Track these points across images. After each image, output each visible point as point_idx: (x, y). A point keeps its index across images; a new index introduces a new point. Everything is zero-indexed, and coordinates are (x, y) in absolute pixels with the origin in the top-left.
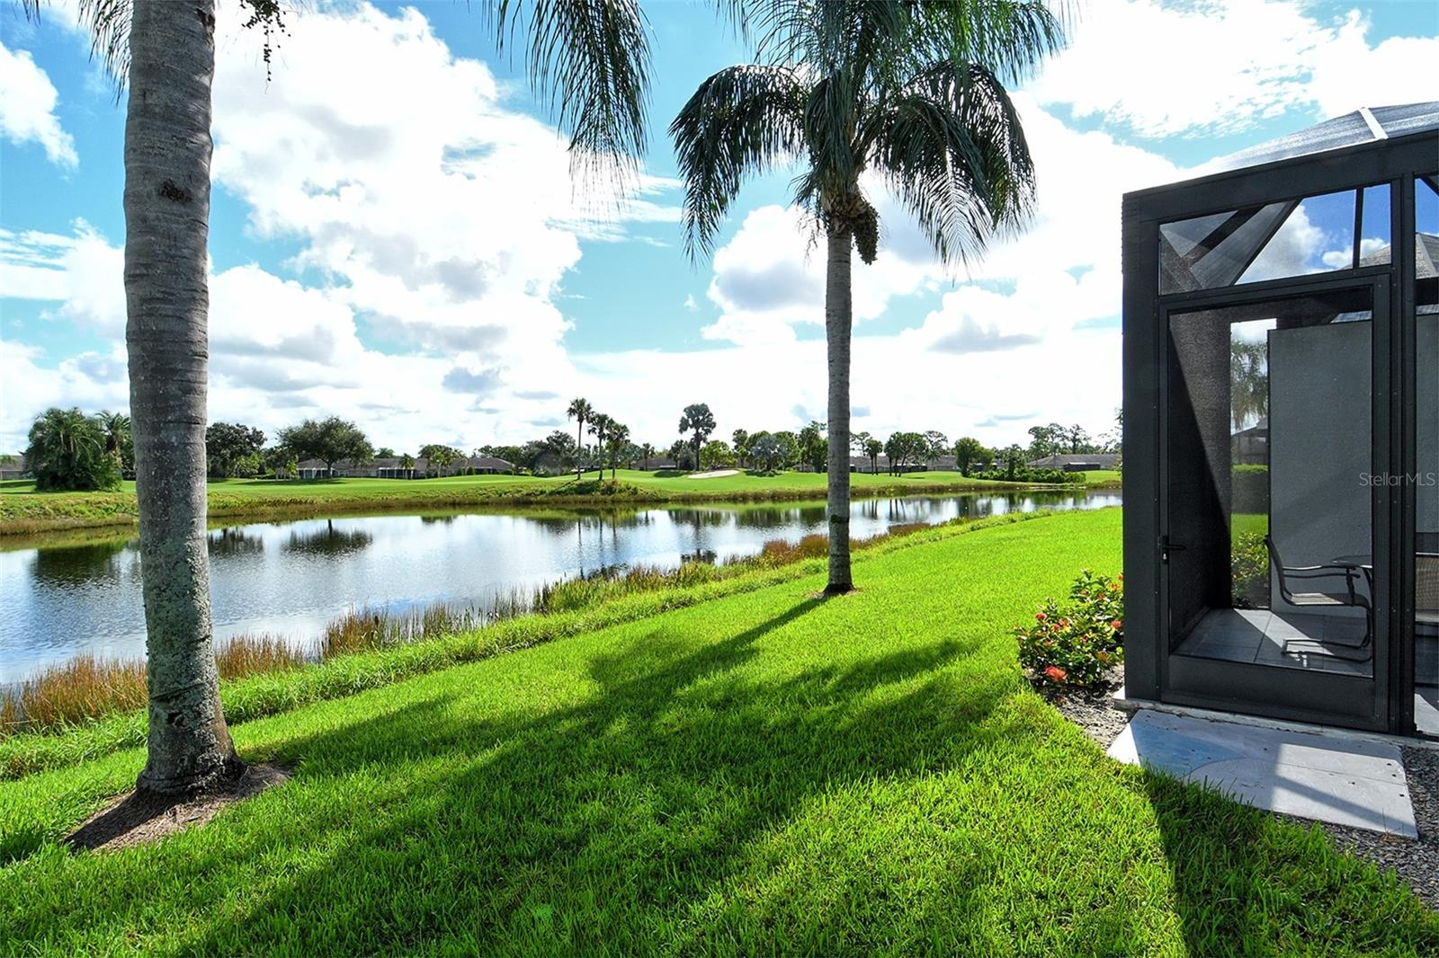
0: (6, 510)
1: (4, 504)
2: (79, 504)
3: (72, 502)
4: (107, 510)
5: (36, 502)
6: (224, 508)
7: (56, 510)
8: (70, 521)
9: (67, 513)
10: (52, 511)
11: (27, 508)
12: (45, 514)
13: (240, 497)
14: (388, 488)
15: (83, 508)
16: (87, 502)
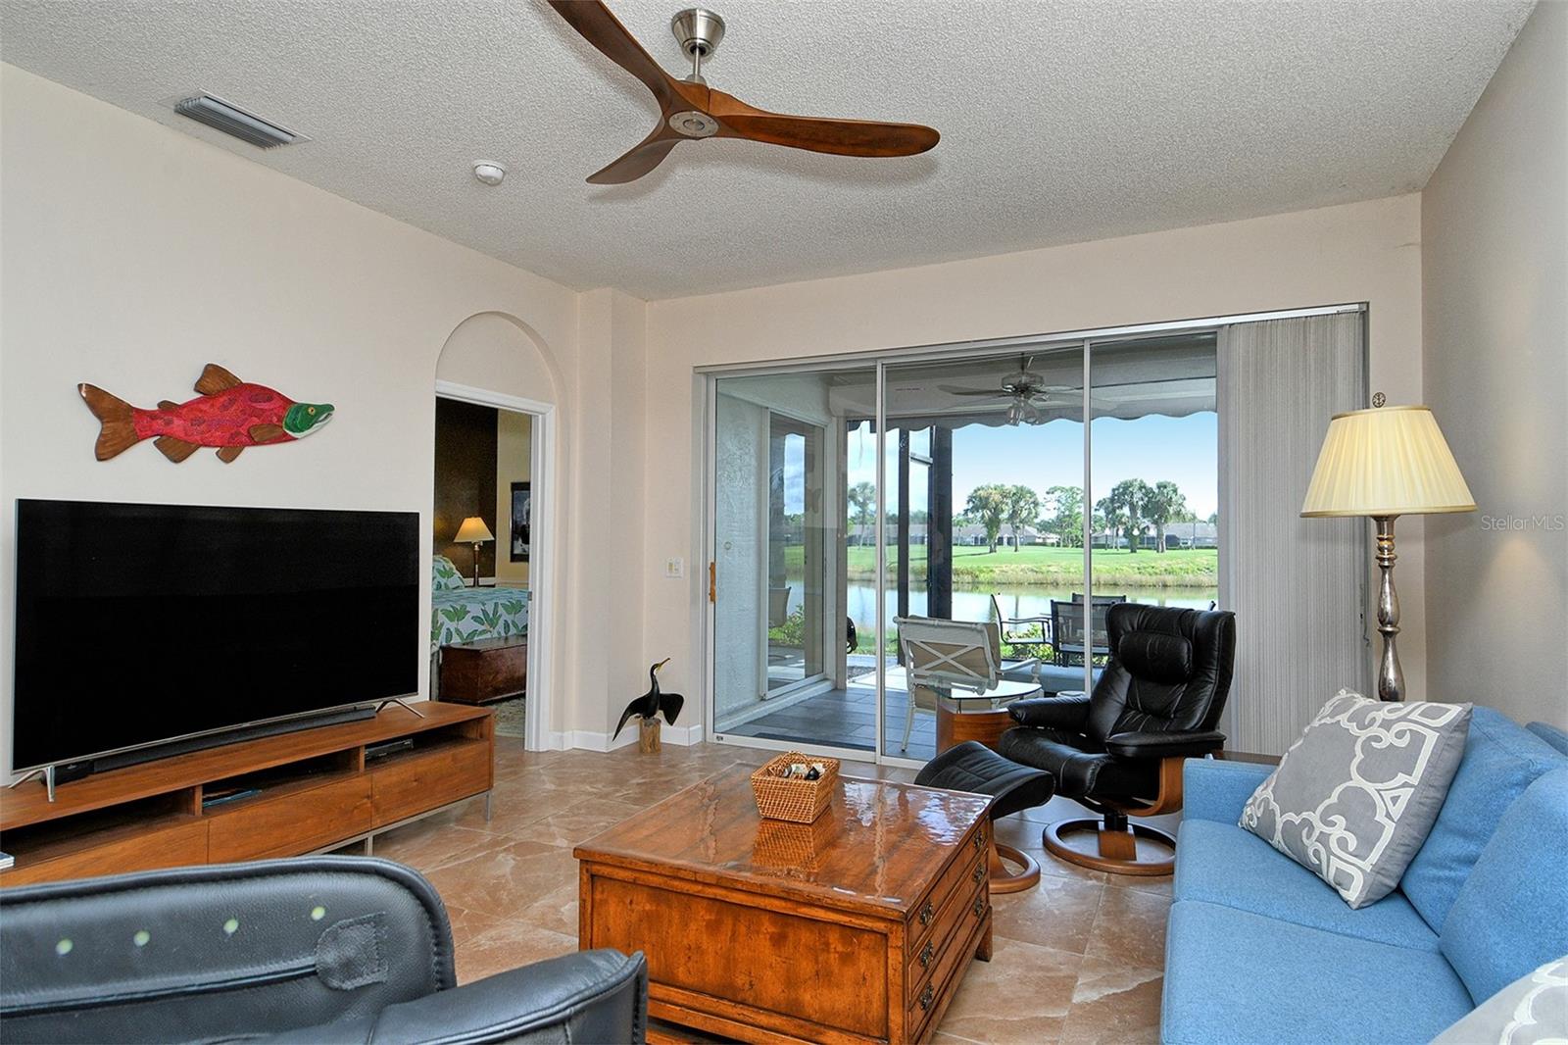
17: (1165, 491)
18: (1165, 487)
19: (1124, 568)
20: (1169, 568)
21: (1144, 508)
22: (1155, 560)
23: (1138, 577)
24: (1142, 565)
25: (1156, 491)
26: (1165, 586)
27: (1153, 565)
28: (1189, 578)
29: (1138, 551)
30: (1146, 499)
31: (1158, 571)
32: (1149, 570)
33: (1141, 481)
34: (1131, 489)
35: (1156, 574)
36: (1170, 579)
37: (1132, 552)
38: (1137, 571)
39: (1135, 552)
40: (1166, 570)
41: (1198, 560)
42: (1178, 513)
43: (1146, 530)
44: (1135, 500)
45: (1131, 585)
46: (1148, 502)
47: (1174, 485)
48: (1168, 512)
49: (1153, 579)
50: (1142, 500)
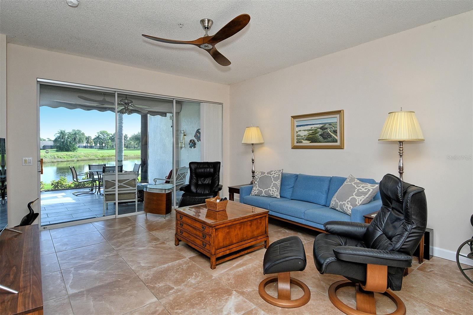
0: (45, 157)
1: (45, 155)
2: (64, 155)
3: (62, 155)
4: (71, 157)
5: (53, 154)
6: (102, 157)
7: (58, 157)
8: (60, 160)
9: (61, 158)
10: (57, 157)
11: (50, 156)
12: (55, 158)
13: (109, 154)
15: (65, 156)
16: (66, 155)
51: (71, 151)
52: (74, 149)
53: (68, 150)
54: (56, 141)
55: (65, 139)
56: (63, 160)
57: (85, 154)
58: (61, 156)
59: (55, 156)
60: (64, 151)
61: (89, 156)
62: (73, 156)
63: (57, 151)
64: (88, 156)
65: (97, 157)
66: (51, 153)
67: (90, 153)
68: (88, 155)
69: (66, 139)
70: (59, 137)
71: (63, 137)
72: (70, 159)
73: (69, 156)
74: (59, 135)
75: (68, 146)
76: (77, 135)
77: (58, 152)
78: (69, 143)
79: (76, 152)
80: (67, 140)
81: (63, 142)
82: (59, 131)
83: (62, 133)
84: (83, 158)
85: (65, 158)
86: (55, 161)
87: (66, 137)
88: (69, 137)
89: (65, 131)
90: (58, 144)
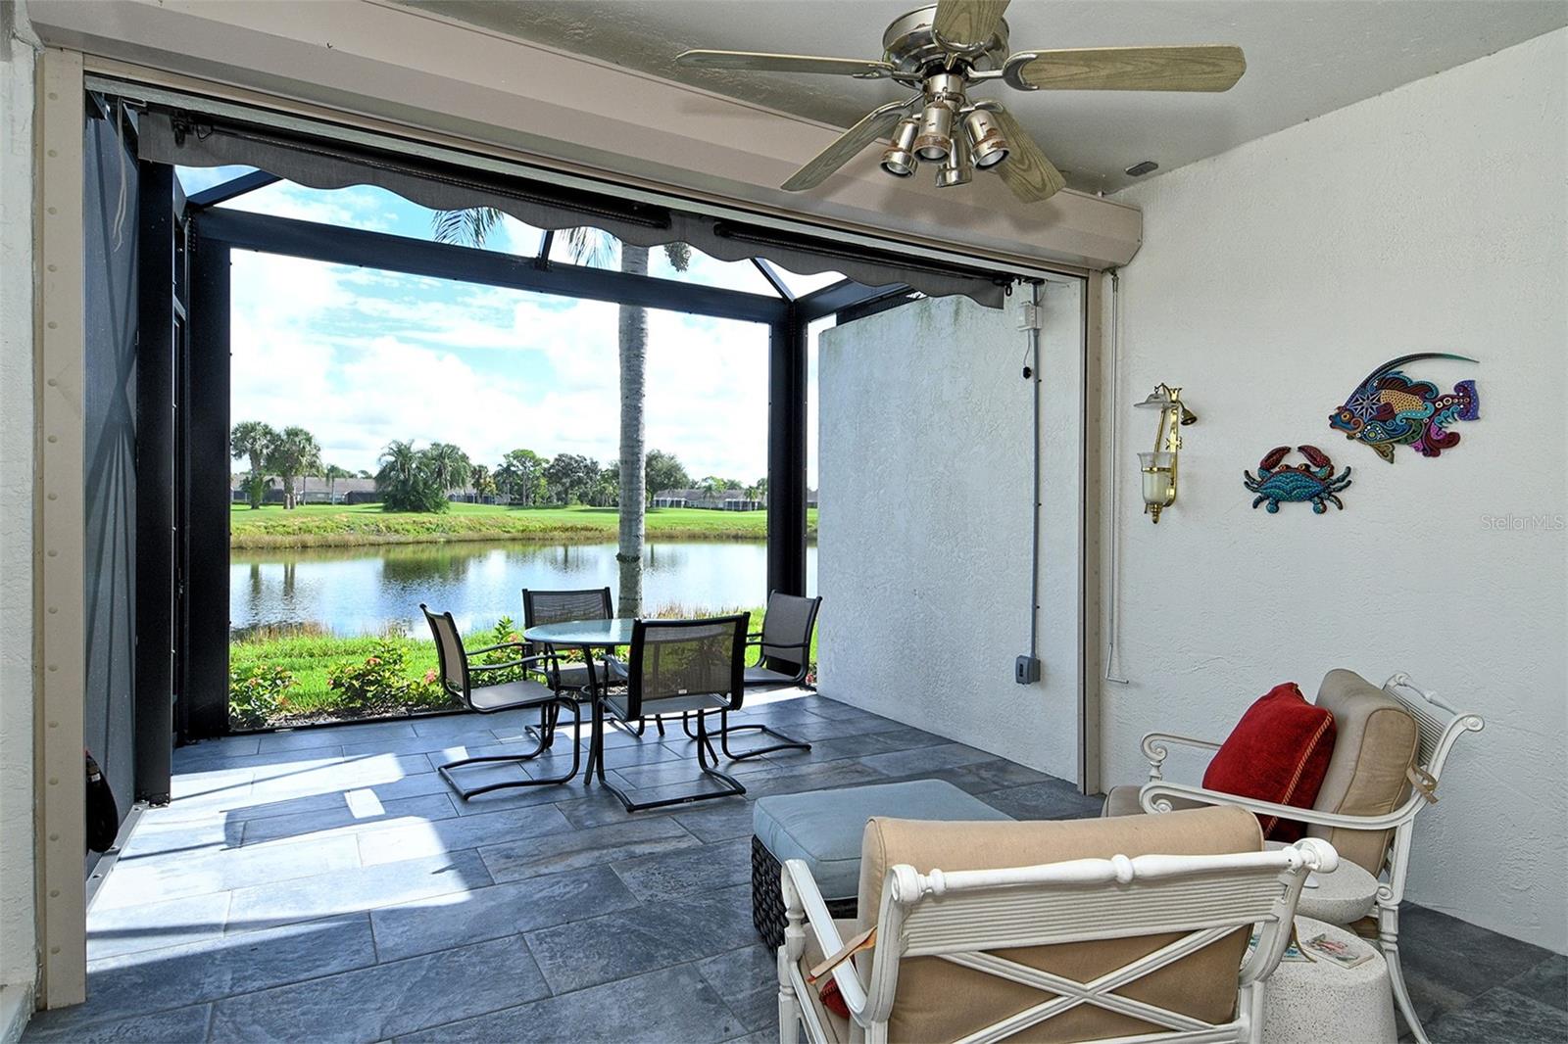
1: (348, 521)
2: (407, 523)
3: (401, 521)
4: (428, 529)
5: (373, 520)
6: (523, 531)
7: (388, 528)
8: (394, 538)
9: (396, 531)
10: (384, 528)
11: (366, 525)
12: (378, 531)
13: (545, 523)
14: (680, 518)
15: (409, 527)
16: (414, 522)
17: (297, 439)
18: (297, 435)
19: (246, 527)
20: (304, 526)
21: (270, 458)
22: (286, 517)
23: (267, 538)
24: (271, 523)
25: (285, 437)
26: (305, 547)
27: (284, 523)
28: (331, 537)
29: (261, 507)
30: (273, 447)
31: (290, 530)
32: (280, 529)
33: (266, 427)
34: (252, 434)
35: (289, 533)
36: (310, 539)
37: (253, 508)
38: (264, 530)
39: (257, 508)
40: (300, 529)
41: (337, 516)
42: (312, 465)
43: (271, 483)
44: (257, 447)
45: (262, 548)
46: (275, 450)
47: (307, 434)
48: (301, 463)
49: (289, 540)
50: (267, 447)
51: (429, 511)
52: (438, 506)
53: (418, 508)
54: (382, 477)
55: (409, 471)
56: (403, 539)
57: (470, 520)
58: (397, 527)
59: (381, 526)
60: (407, 511)
61: (484, 529)
62: (434, 527)
63: (386, 509)
64: (478, 526)
65: (508, 532)
66: (367, 515)
67: (486, 517)
68: (481, 524)
69: (412, 472)
70: (392, 466)
71: (403, 465)
72: (424, 537)
73: (422, 527)
74: (392, 459)
75: (418, 493)
76: (447, 461)
77: (388, 512)
78: (421, 485)
79: (444, 513)
80: (415, 475)
81: (405, 482)
82: (393, 446)
83: (402, 453)
84: (464, 533)
85: (408, 531)
86: (380, 539)
87: (414, 466)
88: (423, 467)
89: (409, 448)
90: (390, 489)
